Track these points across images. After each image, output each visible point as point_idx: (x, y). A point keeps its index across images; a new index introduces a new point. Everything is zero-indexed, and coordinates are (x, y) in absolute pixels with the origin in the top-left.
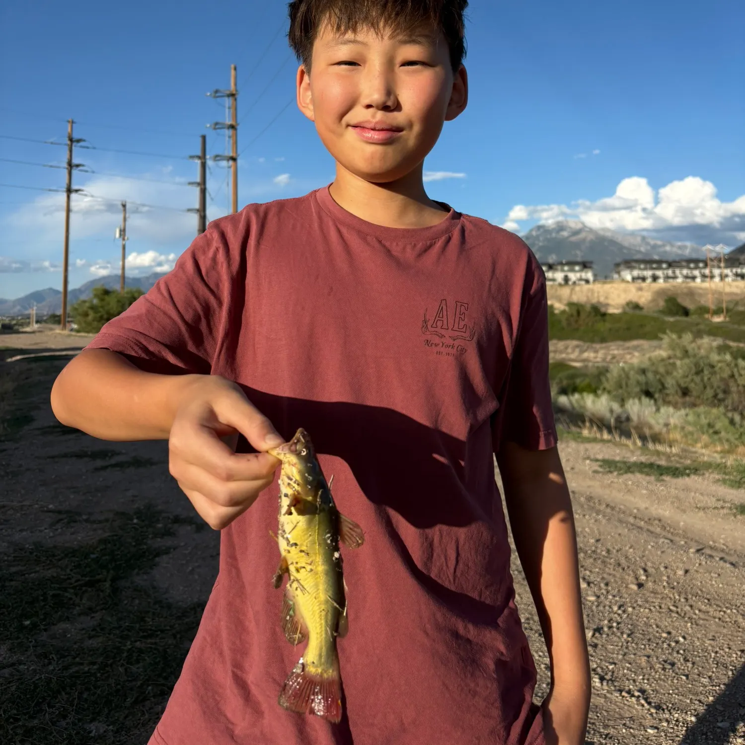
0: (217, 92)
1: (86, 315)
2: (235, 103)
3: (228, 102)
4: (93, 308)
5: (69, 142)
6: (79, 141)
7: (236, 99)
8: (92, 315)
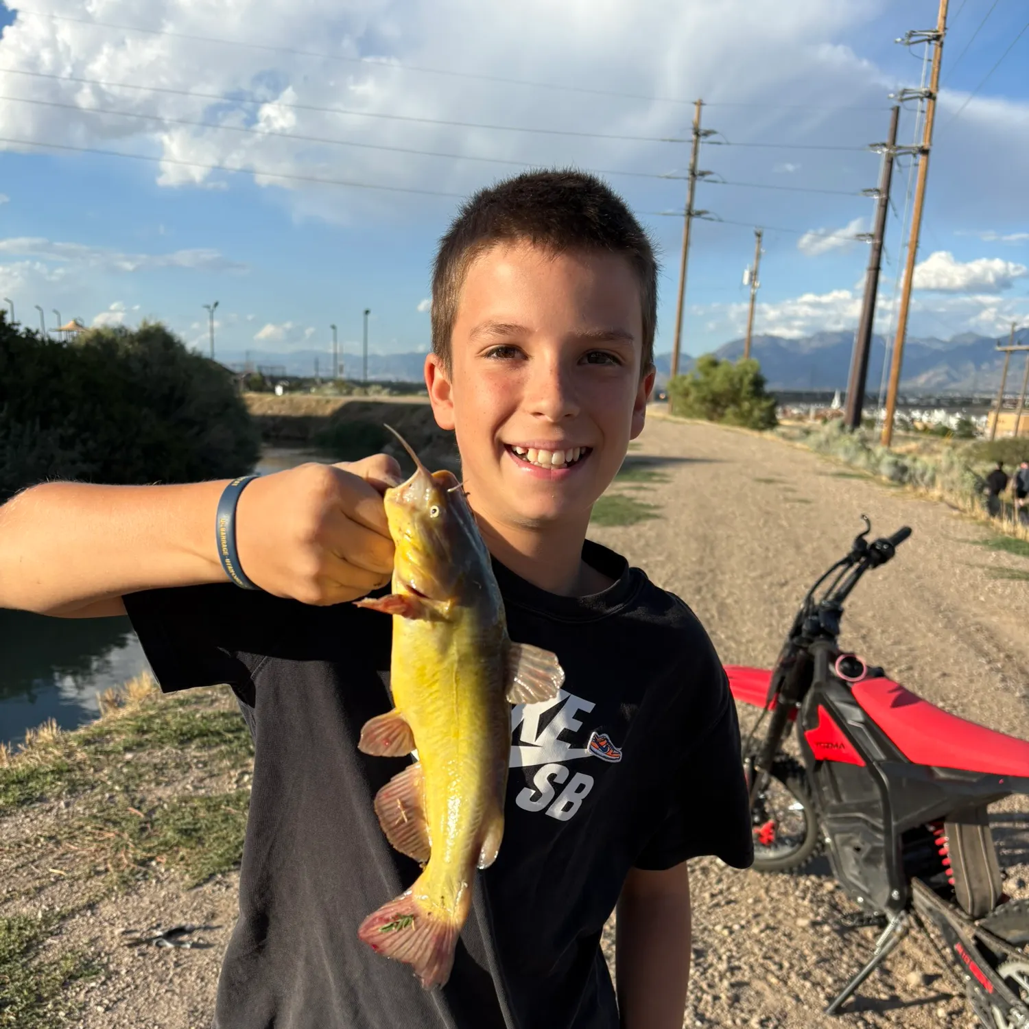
0: (911, 35)
1: (686, 394)
2: (939, 49)
3: (929, 50)
4: (696, 384)
5: (694, 137)
6: (707, 134)
7: (941, 45)
8: (694, 394)
